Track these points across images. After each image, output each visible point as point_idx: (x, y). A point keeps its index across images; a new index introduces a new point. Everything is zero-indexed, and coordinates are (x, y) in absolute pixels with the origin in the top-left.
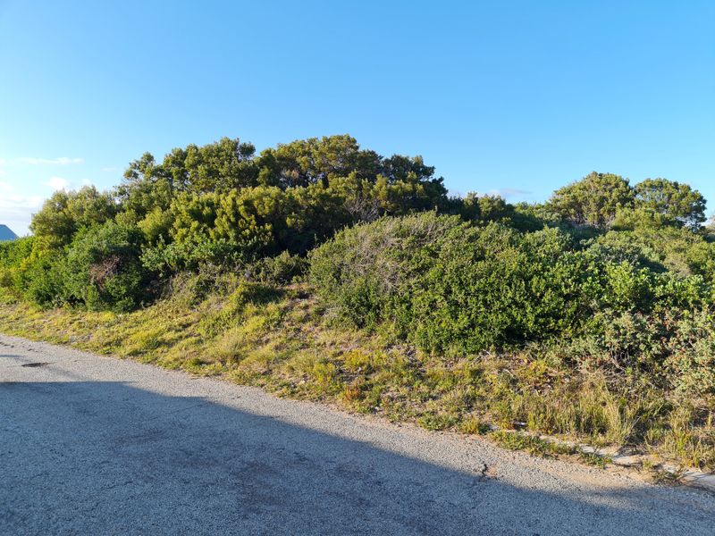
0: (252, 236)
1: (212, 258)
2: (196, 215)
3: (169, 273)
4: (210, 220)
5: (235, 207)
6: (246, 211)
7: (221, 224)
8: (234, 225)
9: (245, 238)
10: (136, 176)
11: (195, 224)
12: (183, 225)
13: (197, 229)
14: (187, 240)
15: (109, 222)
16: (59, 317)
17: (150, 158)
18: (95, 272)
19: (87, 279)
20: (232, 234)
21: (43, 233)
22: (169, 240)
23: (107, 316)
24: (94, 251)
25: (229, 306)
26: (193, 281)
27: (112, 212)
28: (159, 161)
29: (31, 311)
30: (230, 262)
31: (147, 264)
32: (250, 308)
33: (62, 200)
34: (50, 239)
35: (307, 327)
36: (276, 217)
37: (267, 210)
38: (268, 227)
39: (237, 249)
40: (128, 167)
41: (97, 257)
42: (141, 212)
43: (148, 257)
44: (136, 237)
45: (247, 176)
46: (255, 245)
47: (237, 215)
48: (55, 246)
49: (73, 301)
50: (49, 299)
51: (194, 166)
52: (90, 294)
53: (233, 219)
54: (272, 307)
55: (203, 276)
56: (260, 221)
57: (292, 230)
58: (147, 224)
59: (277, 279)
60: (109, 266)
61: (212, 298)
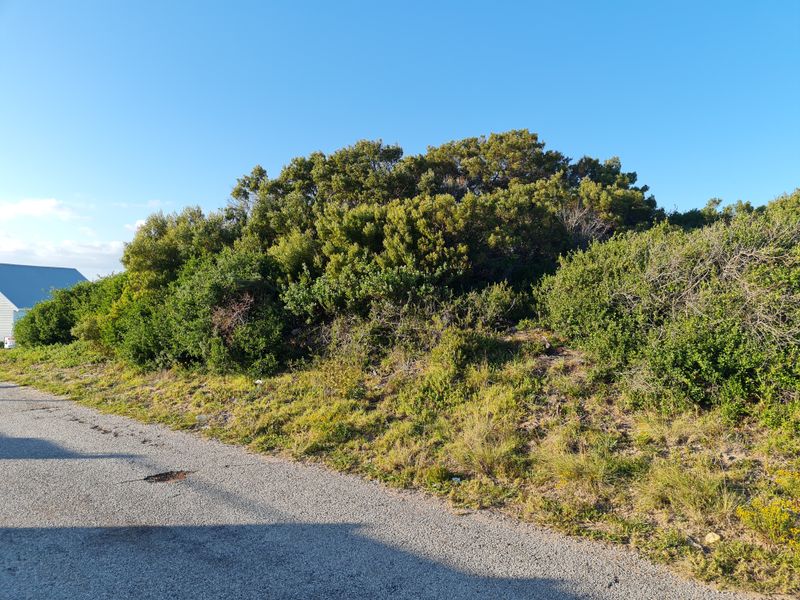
0: (440, 261)
1: (389, 295)
2: (354, 234)
3: (323, 316)
4: (375, 243)
5: (411, 222)
6: (429, 225)
7: (392, 245)
8: (412, 247)
9: (430, 264)
10: (246, 195)
11: (355, 248)
12: (336, 250)
13: (359, 254)
14: (346, 269)
15: (226, 250)
16: (167, 384)
17: (262, 173)
18: (219, 316)
19: (207, 329)
20: (410, 260)
21: (139, 268)
22: (316, 273)
23: (239, 382)
24: (216, 288)
25: (436, 368)
26: (363, 331)
27: (228, 238)
28: (274, 175)
29: (127, 374)
30: (416, 299)
31: (290, 306)
32: (477, 373)
33: (161, 227)
34: (150, 275)
35: (593, 404)
36: (471, 235)
37: (461, 223)
38: (462, 248)
39: (420, 281)
40: (236, 185)
41: (221, 297)
42: (267, 236)
43: (292, 295)
44: (269, 267)
46: (445, 274)
47: (414, 232)
48: (153, 285)
49: (186, 359)
50: (152, 356)
51: (325, 177)
52: (215, 352)
53: (408, 239)
54: (513, 369)
55: (375, 321)
56: (450, 241)
57: (496, 252)
58: (282, 251)
59: (493, 324)
60: (238, 310)
61: (395, 355)
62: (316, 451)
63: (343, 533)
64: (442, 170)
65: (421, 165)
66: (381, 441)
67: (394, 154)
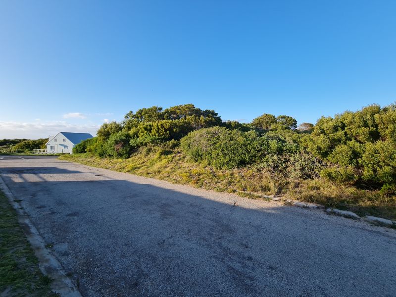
0: (163, 134)
1: (151, 142)
2: (146, 129)
3: (138, 147)
4: (150, 130)
5: (158, 126)
6: (161, 127)
7: (154, 131)
8: (158, 132)
9: (161, 135)
10: (128, 117)
11: (146, 132)
12: (142, 132)
13: (146, 133)
14: (143, 137)
15: (120, 132)
16: (106, 161)
17: (132, 112)
18: (116, 147)
19: (114, 149)
20: (157, 134)
21: (100, 136)
22: (138, 137)
23: (120, 160)
24: (115, 140)
25: (156, 156)
26: (145, 149)
27: (121, 129)
28: (135, 113)
29: (98, 159)
30: (157, 143)
31: (132, 144)
32: (163, 157)
33: (106, 126)
34: (102, 138)
35: (180, 162)
36: (170, 129)
37: (168, 127)
38: (168, 132)
39: (158, 139)
40: (125, 115)
41: (117, 142)
42: (129, 128)
43: (132, 142)
44: (128, 136)
45: (161, 117)
46: (164, 137)
47: (158, 129)
48: (104, 139)
49: (110, 156)
50: (103, 155)
51: (144, 114)
52: (115, 154)
53: (157, 130)
54: (169, 156)
55: (148, 147)
56: (166, 130)
57: (175, 132)
58: (131, 132)
59: (171, 148)
60: (120, 145)
61: (151, 154)
62: (129, 171)
63: (124, 181)
64: (170, 114)
65: (167, 111)
66: (141, 169)
67: (161, 109)
